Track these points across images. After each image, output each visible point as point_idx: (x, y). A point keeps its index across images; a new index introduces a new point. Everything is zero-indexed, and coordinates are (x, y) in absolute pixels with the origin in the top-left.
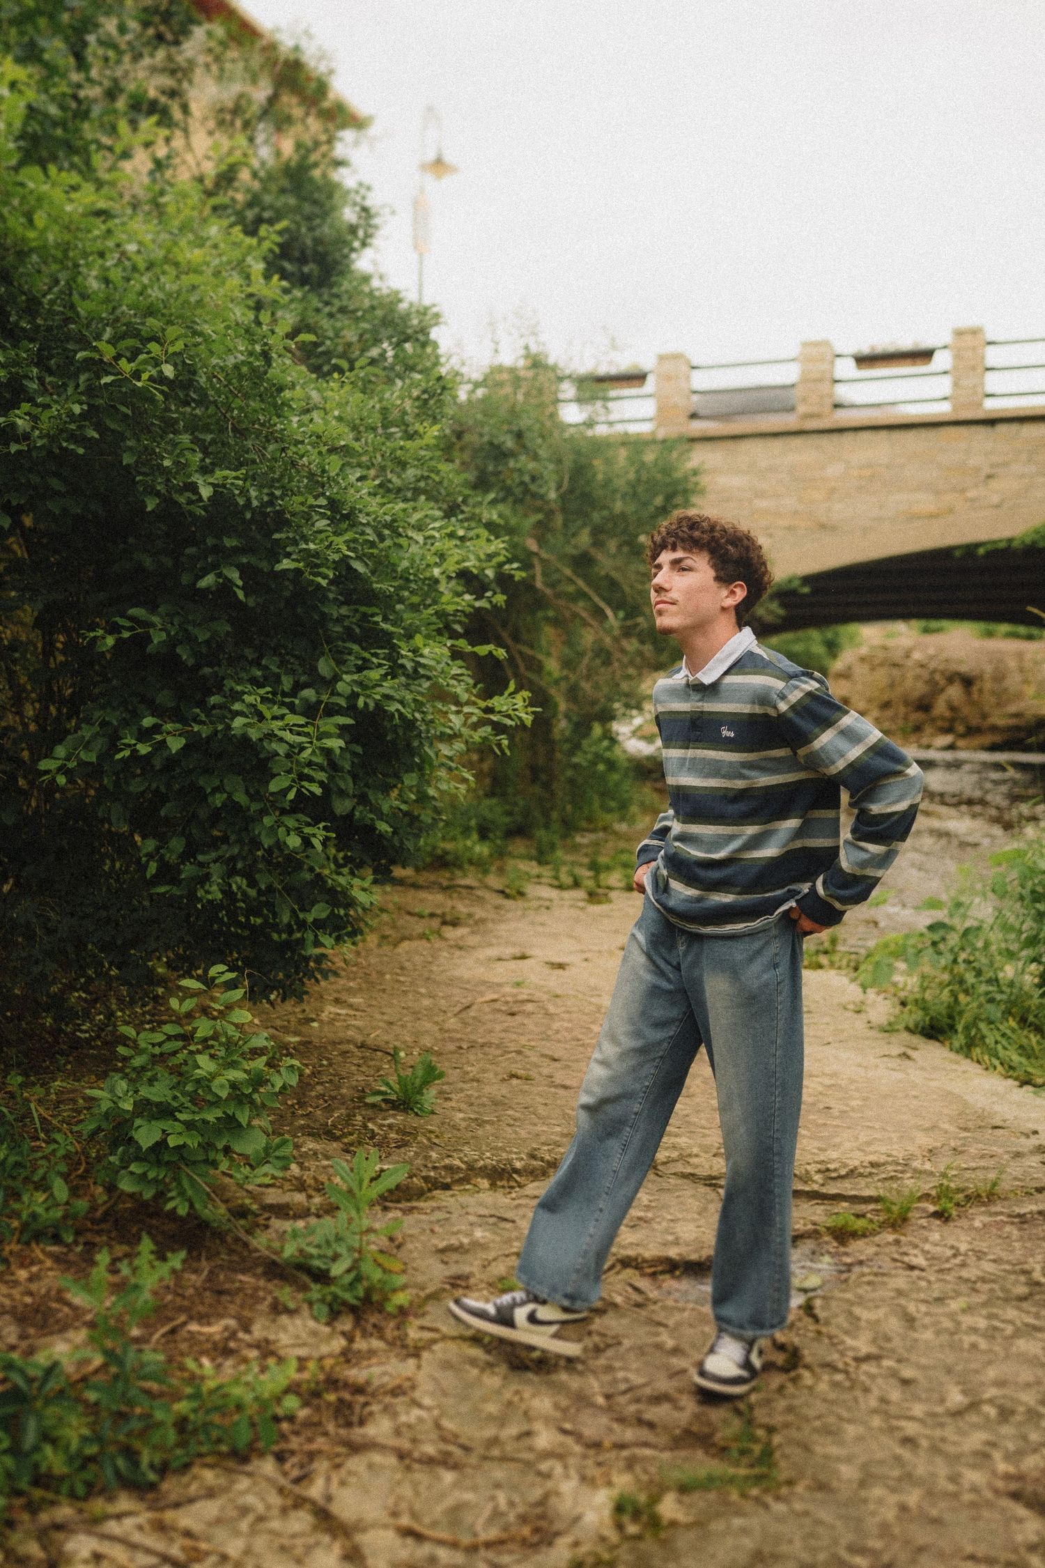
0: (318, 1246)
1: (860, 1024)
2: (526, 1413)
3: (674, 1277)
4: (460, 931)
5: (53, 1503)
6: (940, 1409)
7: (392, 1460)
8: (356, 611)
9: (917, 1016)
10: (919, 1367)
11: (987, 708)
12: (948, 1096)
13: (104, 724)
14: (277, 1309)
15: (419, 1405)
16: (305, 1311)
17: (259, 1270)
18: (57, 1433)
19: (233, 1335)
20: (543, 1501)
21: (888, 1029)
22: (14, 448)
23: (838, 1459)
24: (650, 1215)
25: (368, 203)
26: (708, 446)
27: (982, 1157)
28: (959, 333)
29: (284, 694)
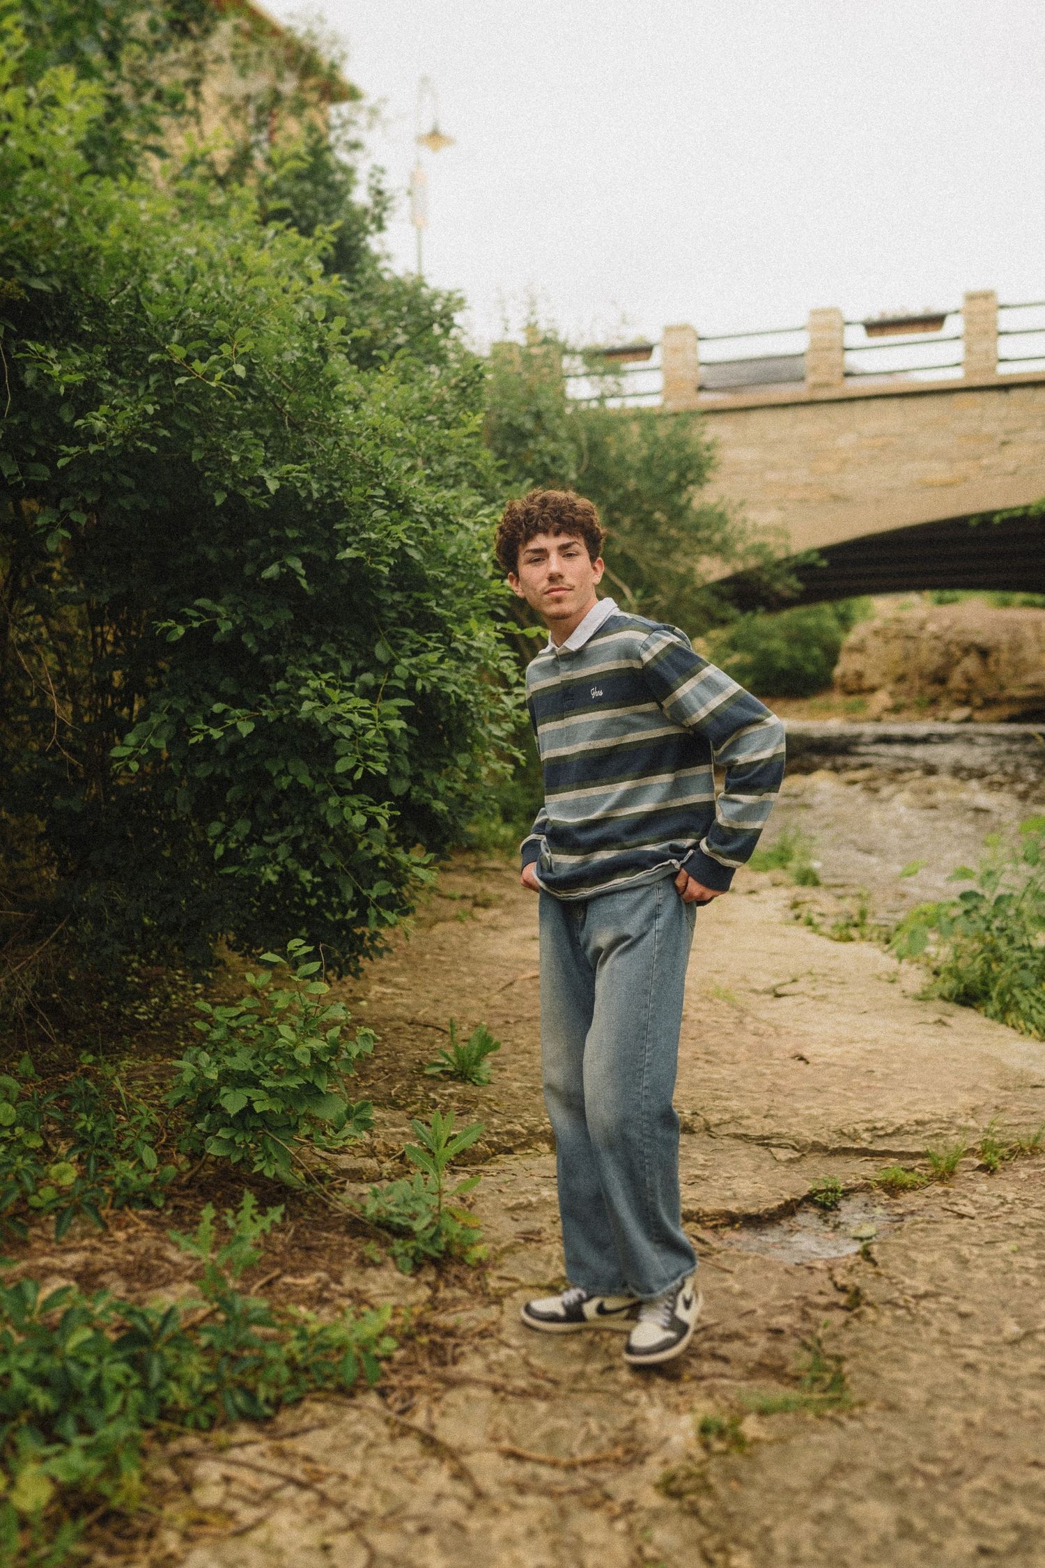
0: (397, 1205)
1: (894, 994)
2: (606, 1351)
3: (734, 1229)
4: (492, 912)
5: (180, 1434)
6: (995, 1339)
7: (488, 1393)
8: (410, 597)
9: (950, 984)
10: (973, 1302)
11: (1004, 679)
12: (986, 1059)
13: (171, 711)
14: (364, 1263)
15: (508, 1346)
16: (391, 1265)
17: (342, 1229)
18: (178, 1371)
19: (326, 1286)
20: (632, 1426)
21: (923, 998)
22: (92, 449)
23: (905, 1383)
24: (707, 1173)
25: (382, 186)
26: (719, 418)
27: (1024, 1113)
28: (971, 298)
29: (344, 679)
